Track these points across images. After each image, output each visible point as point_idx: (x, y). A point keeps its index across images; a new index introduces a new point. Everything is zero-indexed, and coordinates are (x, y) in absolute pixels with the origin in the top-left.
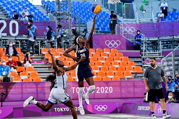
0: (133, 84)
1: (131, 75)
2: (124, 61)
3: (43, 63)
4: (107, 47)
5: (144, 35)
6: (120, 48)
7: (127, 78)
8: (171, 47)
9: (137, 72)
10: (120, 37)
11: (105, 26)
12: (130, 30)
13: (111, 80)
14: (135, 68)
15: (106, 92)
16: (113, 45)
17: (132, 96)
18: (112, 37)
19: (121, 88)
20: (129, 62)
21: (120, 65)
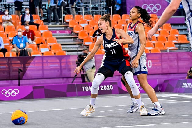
0: (176, 57)
1: (174, 45)
2: (165, 29)
3: (67, 33)
7: (169, 50)
9: (181, 42)
13: (149, 53)
14: (178, 38)
16: (152, 10)
17: (176, 71)
18: (151, 0)
19: (162, 62)
20: (171, 30)
21: (160, 35)
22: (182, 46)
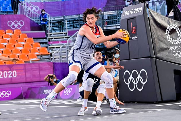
0: (38, 67)
1: (37, 57)
2: (28, 43)
4: (10, 28)
5: (49, 14)
6: (23, 29)
7: (32, 61)
8: (78, 27)
9: (43, 54)
10: (22, 17)
11: (6, 5)
12: (34, 9)
13: (14, 64)
14: (40, 50)
15: (10, 77)
16: (16, 26)
17: (38, 79)
18: (15, 17)
19: (25, 71)
20: (33, 43)
21: (24, 47)
22: (44, 57)
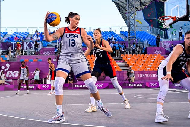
3: (122, 62)
4: (155, 53)
6: (162, 54)
10: (162, 48)
11: (153, 43)
12: (167, 44)
15: (156, 76)
16: (158, 52)
18: (158, 48)
